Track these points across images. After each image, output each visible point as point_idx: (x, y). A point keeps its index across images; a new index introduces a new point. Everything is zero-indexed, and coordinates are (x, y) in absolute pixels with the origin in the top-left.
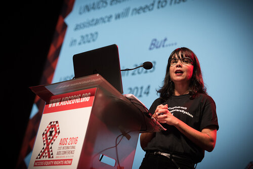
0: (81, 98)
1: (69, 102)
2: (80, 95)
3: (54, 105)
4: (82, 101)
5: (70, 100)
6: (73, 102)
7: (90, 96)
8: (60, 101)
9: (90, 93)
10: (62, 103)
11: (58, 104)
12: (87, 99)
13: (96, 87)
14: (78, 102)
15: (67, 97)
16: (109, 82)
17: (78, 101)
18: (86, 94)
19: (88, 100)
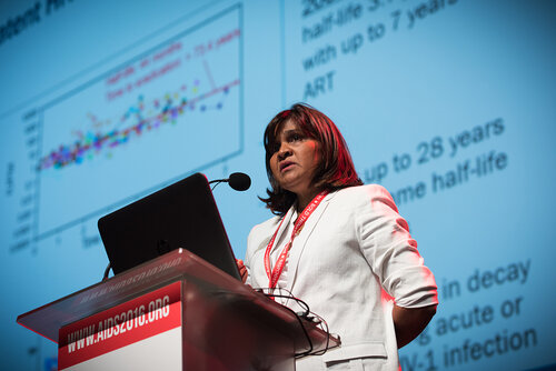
0: (146, 312)
1: (120, 329)
2: (142, 307)
3: (81, 343)
4: (151, 320)
5: (120, 323)
6: (130, 325)
7: (170, 303)
8: (96, 332)
9: (167, 297)
10: (100, 335)
11: (90, 340)
12: (164, 312)
13: (179, 279)
14: (141, 324)
15: (111, 319)
17: (141, 321)
18: (159, 300)
19: (166, 315)
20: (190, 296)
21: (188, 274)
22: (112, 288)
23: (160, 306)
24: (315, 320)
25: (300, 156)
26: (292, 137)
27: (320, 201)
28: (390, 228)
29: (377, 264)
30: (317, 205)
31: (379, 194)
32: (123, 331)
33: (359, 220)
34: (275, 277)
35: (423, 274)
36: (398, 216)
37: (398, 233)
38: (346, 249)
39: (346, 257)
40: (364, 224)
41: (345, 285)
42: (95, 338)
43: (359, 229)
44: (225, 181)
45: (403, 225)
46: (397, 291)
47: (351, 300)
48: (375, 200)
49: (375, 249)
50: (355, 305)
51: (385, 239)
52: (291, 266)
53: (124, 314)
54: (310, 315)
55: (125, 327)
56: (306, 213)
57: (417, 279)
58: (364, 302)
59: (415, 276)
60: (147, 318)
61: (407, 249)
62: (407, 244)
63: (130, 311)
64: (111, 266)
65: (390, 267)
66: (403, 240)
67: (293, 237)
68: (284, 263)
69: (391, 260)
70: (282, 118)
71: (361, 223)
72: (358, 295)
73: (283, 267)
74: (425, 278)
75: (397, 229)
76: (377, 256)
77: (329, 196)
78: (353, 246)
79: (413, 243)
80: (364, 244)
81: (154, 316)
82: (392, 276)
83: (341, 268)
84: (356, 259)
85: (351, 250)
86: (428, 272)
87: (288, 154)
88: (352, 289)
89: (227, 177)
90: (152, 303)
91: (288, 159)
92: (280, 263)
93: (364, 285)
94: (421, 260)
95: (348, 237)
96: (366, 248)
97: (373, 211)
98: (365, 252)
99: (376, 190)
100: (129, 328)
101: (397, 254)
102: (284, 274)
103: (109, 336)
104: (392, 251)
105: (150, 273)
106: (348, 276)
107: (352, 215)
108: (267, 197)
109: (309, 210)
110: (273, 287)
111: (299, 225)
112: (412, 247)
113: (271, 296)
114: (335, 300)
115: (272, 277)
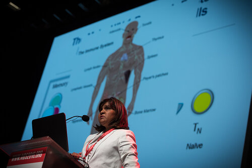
0: (35, 154)
3: (16, 159)
4: (36, 157)
6: (30, 157)
8: (20, 157)
9: (42, 151)
11: (18, 159)
13: (47, 146)
14: (33, 158)
15: (26, 154)
16: (56, 142)
19: (40, 157)
21: (50, 145)
23: (40, 153)
25: (107, 115)
26: (107, 108)
27: (111, 131)
29: (122, 157)
31: (130, 134)
33: (120, 141)
34: (88, 152)
35: (136, 164)
37: (132, 148)
39: (112, 152)
40: (122, 142)
41: (109, 161)
43: (119, 143)
44: (81, 117)
45: (135, 146)
47: (110, 166)
48: (127, 135)
49: (123, 151)
51: (126, 149)
52: (94, 150)
53: (30, 153)
56: (105, 134)
57: (133, 165)
61: (133, 154)
62: (134, 153)
65: (126, 159)
66: (133, 151)
67: (98, 141)
68: (92, 148)
69: (127, 157)
72: (113, 165)
73: (91, 150)
76: (123, 154)
77: (114, 130)
78: (116, 149)
79: (136, 153)
82: (126, 162)
83: (110, 155)
84: (116, 153)
85: (115, 150)
87: (103, 113)
88: (111, 163)
91: (103, 115)
93: (116, 162)
94: (137, 160)
95: (115, 145)
96: (120, 150)
97: (126, 139)
98: (120, 152)
99: (129, 132)
101: (129, 155)
102: (91, 152)
103: (24, 159)
108: (96, 127)
109: (107, 133)
110: (86, 155)
111: (101, 138)
112: (136, 155)
113: (84, 158)
114: (105, 165)
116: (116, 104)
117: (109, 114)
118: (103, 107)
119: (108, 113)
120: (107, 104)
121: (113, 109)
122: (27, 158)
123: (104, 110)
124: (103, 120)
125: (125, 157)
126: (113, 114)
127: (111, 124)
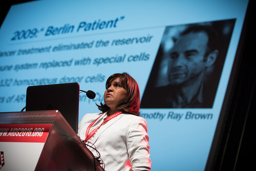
20: (53, 132)
21: (56, 123)
22: (23, 117)
23: (39, 131)
24: (101, 162)
26: (116, 85)
27: (118, 115)
28: (141, 138)
29: (131, 150)
30: (117, 116)
31: (143, 122)
32: (20, 135)
33: (131, 129)
35: (148, 161)
36: (146, 134)
37: (144, 141)
38: (121, 139)
40: (132, 132)
42: (7, 134)
43: (129, 133)
44: (85, 92)
45: (147, 138)
46: (134, 164)
48: (140, 124)
49: (132, 143)
50: (115, 163)
51: (137, 141)
52: (96, 136)
53: (23, 129)
54: (100, 159)
55: (21, 134)
56: (111, 117)
57: (144, 162)
58: (119, 163)
59: (144, 161)
60: (32, 134)
61: (145, 148)
62: (146, 147)
63: (26, 129)
64: (26, 107)
65: (136, 153)
66: (145, 144)
67: (102, 125)
68: (94, 134)
69: (137, 150)
70: (116, 76)
71: (131, 131)
73: (93, 135)
74: (148, 163)
75: (144, 139)
76: (132, 147)
77: (122, 115)
79: (148, 147)
80: (129, 140)
81: (35, 134)
82: (135, 157)
85: (122, 140)
86: (150, 161)
87: (111, 91)
89: (87, 91)
90: (36, 129)
91: (110, 93)
92: (93, 133)
95: (124, 134)
96: (129, 142)
97: (137, 128)
98: (128, 143)
99: (142, 120)
100: (23, 135)
101: (140, 149)
102: (92, 138)
103: (14, 135)
104: (139, 147)
105: (41, 116)
106: (117, 150)
107: (129, 126)
109: (113, 116)
111: (106, 121)
112: (147, 149)
114: (109, 157)
115: (87, 137)
116: (128, 82)
117: (118, 93)
118: (112, 83)
119: (117, 91)
120: (118, 80)
121: (124, 88)
122: (19, 135)
123: (112, 88)
124: (109, 99)
125: (134, 151)
126: (123, 94)
127: (119, 105)
